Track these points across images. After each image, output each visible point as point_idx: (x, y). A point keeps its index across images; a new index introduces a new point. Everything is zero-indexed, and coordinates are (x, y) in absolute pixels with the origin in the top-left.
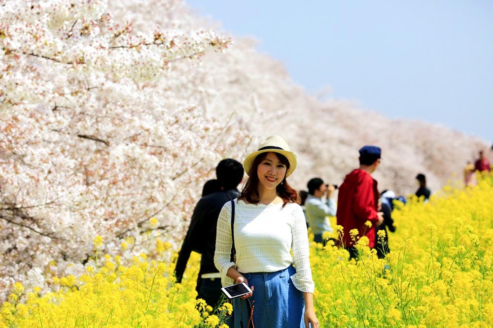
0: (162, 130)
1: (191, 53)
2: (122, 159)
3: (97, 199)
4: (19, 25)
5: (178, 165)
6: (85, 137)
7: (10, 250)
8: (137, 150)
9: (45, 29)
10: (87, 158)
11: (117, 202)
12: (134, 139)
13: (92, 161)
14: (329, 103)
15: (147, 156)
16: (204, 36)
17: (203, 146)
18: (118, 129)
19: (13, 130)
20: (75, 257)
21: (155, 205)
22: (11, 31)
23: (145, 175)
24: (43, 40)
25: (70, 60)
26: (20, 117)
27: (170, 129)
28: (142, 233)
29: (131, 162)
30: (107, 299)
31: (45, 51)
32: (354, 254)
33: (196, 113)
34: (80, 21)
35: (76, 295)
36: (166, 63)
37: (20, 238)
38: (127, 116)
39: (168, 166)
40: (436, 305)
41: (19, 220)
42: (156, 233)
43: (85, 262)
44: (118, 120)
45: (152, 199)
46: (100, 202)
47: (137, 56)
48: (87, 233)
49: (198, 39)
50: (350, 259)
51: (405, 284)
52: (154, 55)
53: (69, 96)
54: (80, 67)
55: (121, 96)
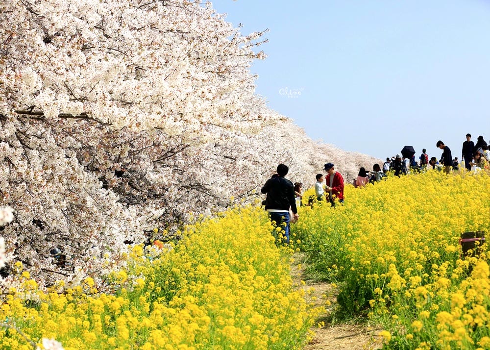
0: (257, 154)
1: (272, 123)
2: (242, 166)
3: (231, 182)
4: (206, 112)
5: (263, 169)
6: (227, 157)
7: (198, 202)
8: (247, 163)
9: (216, 114)
10: (228, 166)
11: (239, 184)
12: (246, 158)
13: (230, 167)
14: (322, 145)
15: (251, 165)
16: (277, 116)
17: (273, 161)
18: (240, 154)
19: (200, 154)
20: (222, 205)
21: (254, 185)
22: (203, 114)
23: (250, 173)
24: (215, 118)
25: (225, 126)
26: (202, 149)
27: (260, 154)
28: (248, 196)
29: (245, 167)
30: (236, 221)
31: (216, 123)
32: (333, 204)
33: (270, 148)
34: (229, 111)
35: (223, 220)
36: (262, 127)
37: (202, 197)
38: (243, 149)
39: (260, 169)
40: (366, 223)
41: (201, 190)
42: (255, 196)
43: (226, 207)
44: (240, 151)
45: (253, 182)
46: (233, 183)
47: (251, 124)
48: (227, 195)
49: (276, 117)
50: (332, 207)
51: (354, 216)
52: (258, 124)
53: (224, 140)
54: (229, 129)
55: (241, 141)
